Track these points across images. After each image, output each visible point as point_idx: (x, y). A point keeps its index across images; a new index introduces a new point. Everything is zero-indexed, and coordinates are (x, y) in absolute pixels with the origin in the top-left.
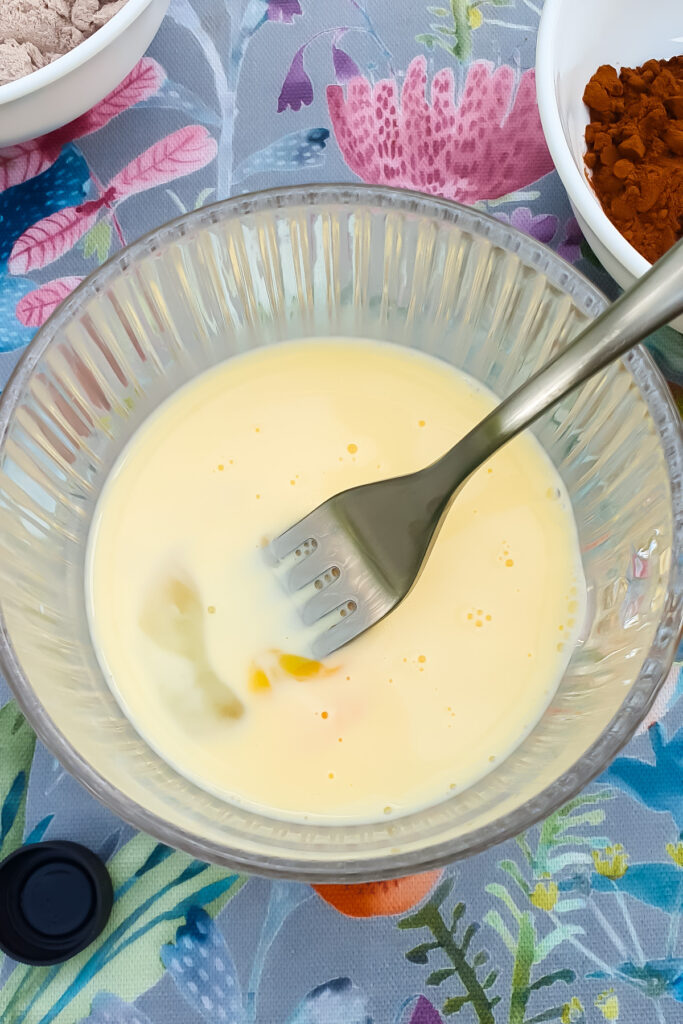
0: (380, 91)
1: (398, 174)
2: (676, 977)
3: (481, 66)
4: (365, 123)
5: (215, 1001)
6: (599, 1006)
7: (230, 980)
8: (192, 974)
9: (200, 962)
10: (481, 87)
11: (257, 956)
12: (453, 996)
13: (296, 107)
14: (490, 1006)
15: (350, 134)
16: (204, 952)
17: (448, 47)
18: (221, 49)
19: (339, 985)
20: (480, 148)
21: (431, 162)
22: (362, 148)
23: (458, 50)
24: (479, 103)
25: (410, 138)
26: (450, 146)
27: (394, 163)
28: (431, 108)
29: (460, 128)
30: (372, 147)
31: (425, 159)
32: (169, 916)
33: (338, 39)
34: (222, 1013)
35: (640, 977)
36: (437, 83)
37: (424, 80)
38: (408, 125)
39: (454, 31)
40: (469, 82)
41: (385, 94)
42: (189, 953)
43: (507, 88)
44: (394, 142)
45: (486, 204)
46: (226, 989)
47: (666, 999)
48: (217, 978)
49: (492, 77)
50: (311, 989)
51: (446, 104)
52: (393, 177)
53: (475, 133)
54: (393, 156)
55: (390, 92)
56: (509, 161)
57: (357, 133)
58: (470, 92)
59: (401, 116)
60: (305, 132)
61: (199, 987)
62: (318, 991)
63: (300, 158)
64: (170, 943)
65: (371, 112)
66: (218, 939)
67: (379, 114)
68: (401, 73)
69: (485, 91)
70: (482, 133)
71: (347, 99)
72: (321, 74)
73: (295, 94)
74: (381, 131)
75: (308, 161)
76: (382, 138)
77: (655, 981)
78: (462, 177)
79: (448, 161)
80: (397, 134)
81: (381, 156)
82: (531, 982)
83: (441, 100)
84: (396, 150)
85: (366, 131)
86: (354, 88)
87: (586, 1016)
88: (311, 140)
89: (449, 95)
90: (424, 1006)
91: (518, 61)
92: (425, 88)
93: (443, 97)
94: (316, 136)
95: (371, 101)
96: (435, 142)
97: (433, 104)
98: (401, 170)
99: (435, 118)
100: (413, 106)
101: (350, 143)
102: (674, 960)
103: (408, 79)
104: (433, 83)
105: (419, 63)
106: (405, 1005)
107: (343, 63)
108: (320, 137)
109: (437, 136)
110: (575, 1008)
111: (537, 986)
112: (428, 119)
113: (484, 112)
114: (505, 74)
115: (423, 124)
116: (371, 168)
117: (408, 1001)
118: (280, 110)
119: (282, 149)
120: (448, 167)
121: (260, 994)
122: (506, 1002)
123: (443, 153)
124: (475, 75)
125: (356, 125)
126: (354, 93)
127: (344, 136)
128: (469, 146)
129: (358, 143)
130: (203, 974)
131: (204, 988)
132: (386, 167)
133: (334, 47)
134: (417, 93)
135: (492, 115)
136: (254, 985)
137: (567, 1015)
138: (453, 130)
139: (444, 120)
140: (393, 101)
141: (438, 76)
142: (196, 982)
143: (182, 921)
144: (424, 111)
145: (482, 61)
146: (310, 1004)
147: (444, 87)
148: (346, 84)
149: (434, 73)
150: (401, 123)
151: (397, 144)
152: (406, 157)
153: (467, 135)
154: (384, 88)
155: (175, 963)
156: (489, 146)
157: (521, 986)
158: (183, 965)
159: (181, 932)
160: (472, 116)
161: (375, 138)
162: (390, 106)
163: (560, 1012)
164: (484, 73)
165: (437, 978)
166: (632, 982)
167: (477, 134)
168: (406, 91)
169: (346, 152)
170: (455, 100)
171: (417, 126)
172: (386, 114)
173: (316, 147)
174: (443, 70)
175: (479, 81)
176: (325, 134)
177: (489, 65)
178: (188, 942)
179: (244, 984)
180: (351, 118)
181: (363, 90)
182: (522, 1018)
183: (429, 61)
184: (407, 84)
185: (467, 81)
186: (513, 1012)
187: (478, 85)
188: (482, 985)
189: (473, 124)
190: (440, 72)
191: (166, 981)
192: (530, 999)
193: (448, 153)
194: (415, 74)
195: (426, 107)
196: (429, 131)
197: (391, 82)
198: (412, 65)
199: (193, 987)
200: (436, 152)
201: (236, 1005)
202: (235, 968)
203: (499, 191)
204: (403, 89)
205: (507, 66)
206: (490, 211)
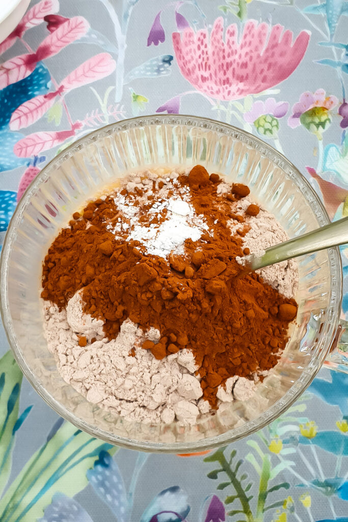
0: (199, 35)
1: (208, 80)
2: (339, 487)
3: (251, 23)
4: (192, 54)
5: (113, 497)
6: (301, 500)
7: (120, 487)
8: (102, 484)
9: (106, 478)
10: (251, 34)
11: (134, 475)
12: (230, 495)
13: (156, 44)
14: (247, 500)
15: (184, 58)
16: (107, 473)
17: (235, 13)
18: (118, 13)
19: (174, 489)
20: (250, 66)
21: (225, 73)
22: (190, 66)
23: (239, 14)
24: (250, 43)
25: (215, 61)
26: (235, 65)
27: (206, 74)
28: (226, 45)
29: (240, 56)
30: (195, 65)
31: (222, 72)
32: (91, 455)
33: (178, 8)
34: (117, 503)
35: (322, 487)
36: (229, 32)
37: (222, 30)
38: (214, 53)
39: (238, 4)
40: (245, 31)
41: (202, 37)
42: (100, 473)
43: (265, 34)
44: (206, 63)
45: (252, 96)
46: (119, 492)
47: (334, 497)
48: (114, 486)
49: (257, 29)
50: (161, 491)
51: (233, 43)
52: (205, 81)
53: (248, 58)
54: (206, 70)
55: (205, 36)
56: (265, 73)
57: (187, 58)
58: (245, 36)
59: (210, 49)
60: (161, 57)
61: (105, 489)
62: (164, 492)
63: (158, 71)
64: (91, 469)
65: (195, 47)
66: (115, 466)
67: (199, 48)
68: (210, 26)
69: (253, 36)
70: (251, 58)
71: (183, 39)
72: (169, 27)
73: (156, 37)
74: (200, 57)
75: (163, 73)
76: (200, 61)
77: (329, 489)
78: (241, 82)
79: (234, 73)
80: (208, 58)
81: (199, 70)
82: (268, 488)
83: (230, 40)
84: (207, 67)
85: (192, 58)
86: (186, 34)
87: (295, 505)
88: (164, 61)
89: (235, 38)
90: (216, 500)
91: (270, 20)
92: (223, 34)
93: (232, 39)
94: (167, 59)
95: (195, 41)
96: (227, 63)
97: (226, 42)
98: (209, 78)
99: (227, 50)
100: (216, 44)
101: (184, 63)
102: (339, 478)
103: (214, 29)
104: (227, 31)
105: (220, 21)
106: (206, 499)
107: (180, 20)
108: (168, 60)
109: (228, 60)
110: (290, 501)
111: (271, 490)
112: (224, 51)
113: (252, 47)
114: (263, 27)
115: (221, 54)
116: (194, 76)
117: (208, 497)
118: (148, 45)
119: (149, 66)
120: (233, 76)
121: (135, 493)
122: (256, 498)
123: (231, 69)
124: (248, 28)
125: (187, 54)
126: (186, 36)
127: (181, 59)
128: (245, 65)
129: (188, 63)
130: (107, 483)
131: (108, 491)
132: (202, 76)
133: (176, 12)
134: (218, 37)
135: (257, 49)
136: (132, 489)
137: (286, 504)
138: (236, 57)
139: (232, 52)
140: (206, 41)
141: (229, 28)
143: (97, 458)
144: (222, 47)
145: (252, 20)
146: (159, 499)
147: (232, 34)
148: (181, 31)
149: (227, 26)
150: (210, 53)
151: (208, 64)
152: (212, 71)
153: (244, 59)
154: (202, 34)
155: (94, 478)
156: (255, 65)
157: (263, 490)
158: (97, 479)
159: (96, 463)
160: (246, 49)
161: (197, 61)
162: (204, 44)
163: (282, 503)
164: (253, 27)
165: (222, 487)
166: (318, 489)
167: (249, 59)
168: (213, 35)
169: (182, 68)
170: (238, 40)
171: (218, 54)
172: (202, 48)
173: (167, 65)
174: (232, 25)
175: (250, 31)
176: (171, 58)
177: (255, 22)
178: (100, 468)
179: (127, 489)
180: (185, 50)
181: (191, 35)
182: (263, 506)
183: (225, 20)
184: (213, 32)
185: (244, 31)
186: (259, 503)
187: (250, 33)
188: (244, 490)
189: (247, 54)
190: (230, 26)
191: (89, 488)
192: (268, 497)
193: (234, 69)
194: (218, 27)
195: (223, 44)
196: (224, 57)
197: (205, 31)
198: (216, 22)
199: (102, 490)
200: (228, 68)
201: (123, 499)
202: (123, 480)
203: (259, 89)
204: (211, 35)
205: (264, 23)
206: (255, 99)
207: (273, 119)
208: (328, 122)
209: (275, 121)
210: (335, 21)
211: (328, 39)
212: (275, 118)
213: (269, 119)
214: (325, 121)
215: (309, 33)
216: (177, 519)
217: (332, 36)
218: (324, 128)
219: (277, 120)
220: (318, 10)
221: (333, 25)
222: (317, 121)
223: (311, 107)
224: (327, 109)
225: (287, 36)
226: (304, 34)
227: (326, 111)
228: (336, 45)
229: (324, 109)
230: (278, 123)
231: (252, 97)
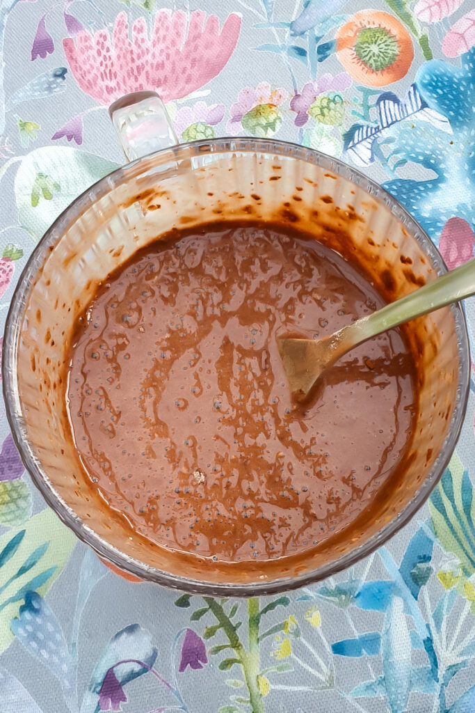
0: (98, 38)
1: (115, 90)
2: (357, 593)
3: (164, 13)
4: (90, 61)
5: (51, 652)
6: (308, 619)
7: (58, 637)
8: (33, 637)
9: (38, 628)
10: (165, 27)
11: (75, 618)
12: (209, 626)
13: (43, 56)
14: (235, 629)
15: (81, 69)
16: (39, 620)
17: (140, 4)
19: (132, 629)
20: (168, 66)
21: (136, 79)
22: (89, 77)
23: (147, 4)
24: (164, 38)
25: (121, 66)
26: (148, 68)
27: (112, 84)
28: (133, 45)
29: (154, 55)
30: (96, 75)
31: (132, 78)
32: (13, 600)
33: (67, 8)
34: (55, 659)
35: (333, 596)
36: (135, 27)
37: (126, 27)
38: (119, 57)
40: (156, 24)
41: (101, 40)
42: (29, 623)
43: (182, 25)
44: (110, 70)
45: (176, 102)
46: (57, 644)
47: (352, 608)
48: (50, 637)
49: (171, 19)
50: (114, 635)
51: (143, 40)
52: (112, 92)
53: (164, 57)
54: (111, 79)
55: (105, 38)
56: (188, 72)
57: (86, 67)
58: (157, 31)
59: (113, 53)
60: (51, 72)
61: (38, 644)
62: (118, 635)
63: (49, 89)
64: (16, 618)
65: (94, 52)
66: (48, 610)
67: (99, 53)
68: (111, 25)
69: (167, 29)
70: (168, 56)
71: (77, 46)
72: (58, 32)
73: (42, 47)
74: (101, 64)
75: (55, 90)
76: (102, 69)
77: (343, 597)
78: (158, 87)
79: (147, 78)
80: (112, 64)
81: (103, 80)
82: (260, 610)
83: (139, 39)
84: (112, 75)
85: (92, 66)
86: (81, 38)
87: (299, 627)
88: (56, 76)
89: (144, 35)
90: (191, 635)
91: (188, 7)
92: (128, 32)
93: (140, 36)
94: (58, 73)
95: (93, 46)
96: (138, 67)
97: (134, 41)
98: (117, 88)
99: (136, 51)
100: (121, 44)
101: (81, 75)
102: (354, 581)
103: (116, 27)
104: (133, 28)
105: (122, 16)
106: (177, 637)
107: (71, 23)
108: (62, 74)
109: (138, 63)
110: (292, 622)
111: (265, 611)
112: (132, 52)
113: (168, 42)
114: (179, 16)
115: (129, 56)
116: (97, 89)
117: (179, 634)
118: (33, 59)
119: (37, 85)
120: (148, 82)
121: (79, 643)
122: (245, 625)
123: (143, 73)
124: (160, 20)
125: (85, 63)
126: (81, 42)
127: (77, 70)
128: (161, 66)
129: (87, 75)
130: (40, 635)
131: (42, 644)
132: (107, 87)
133: (65, 14)
134: (123, 36)
135: (173, 43)
136: (75, 638)
137: (287, 628)
138: (149, 57)
139: (142, 51)
140: (107, 44)
141: (136, 23)
142: (36, 641)
143: (23, 602)
144: (129, 47)
145: (164, 10)
146: (114, 645)
147: (140, 30)
148: (75, 37)
149: (132, 22)
150: (114, 58)
151: (113, 71)
152: (119, 78)
153: (159, 59)
154: (101, 36)
155: (21, 631)
156: (174, 63)
157: (254, 613)
158: (26, 631)
159: (22, 609)
160: (161, 46)
161: (98, 69)
162: (105, 47)
163: (283, 626)
164: (166, 17)
165: (197, 616)
166: (328, 600)
167: (165, 57)
168: (115, 36)
169: (80, 81)
170: (149, 37)
171: (125, 57)
172: (104, 52)
173: (59, 80)
174: (138, 19)
175: (163, 23)
176: (65, 71)
177: (168, 11)
178: (27, 615)
179: (68, 639)
180: (81, 58)
181: (87, 39)
182: (257, 634)
183: (128, 14)
184: (115, 31)
186: (250, 631)
187: (162, 26)
188: (228, 616)
189: (162, 51)
190: (137, 21)
191: (16, 642)
192: (261, 621)
193: (147, 72)
194: (120, 24)
195: (130, 44)
196: (133, 60)
197: (105, 31)
198: (118, 18)
199: (34, 644)
200: (139, 73)
201: (64, 652)
202: (61, 628)
203: (183, 93)
204: (113, 35)
205: (180, 11)
206: (179, 106)
207: (206, 128)
208: (278, 121)
209: (209, 130)
211: (266, 20)
212: (209, 125)
213: (201, 128)
214: (275, 120)
215: (240, 15)
216: (140, 670)
217: (269, 14)
218: (274, 130)
219: (211, 128)
221: (270, 1)
222: (264, 122)
223: (254, 106)
224: (275, 106)
225: (212, 23)
226: (233, 17)
227: (274, 108)
228: (276, 25)
229: (271, 106)
230: (213, 131)
231: (175, 104)
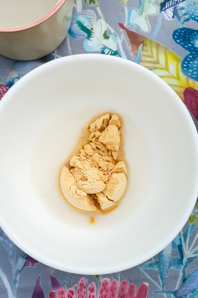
0: (68, 293)
3: (105, 281)
18: (10, 280)
33: (52, 272)
36: (89, 289)
37: (85, 288)
41: (71, 294)
43: (115, 289)
49: (110, 285)
55: (73, 293)
58: (102, 291)
68: (76, 285)
71: (57, 297)
83: (91, 295)
86: (59, 292)
89: (94, 293)
91: (119, 277)
92: (86, 291)
103: (79, 288)
105: (83, 280)
107: (54, 282)
114: (114, 283)
124: (103, 284)
126: (59, 295)
133: (51, 276)
134: (82, 293)
141: (90, 286)
145: (106, 278)
147: (92, 290)
148: (56, 291)
149: (88, 285)
154: (70, 291)
164: (107, 283)
168: (78, 293)
170: (97, 295)
174: (92, 283)
175: (105, 287)
177: (108, 280)
181: (62, 293)
183: (86, 280)
184: (78, 290)
185: (100, 287)
187: (105, 289)
190: (90, 284)
194: (82, 285)
197: (73, 289)
198: (80, 282)
204: (77, 292)
205: (115, 280)
210: (166, 274)
211: (161, 289)
215: (147, 284)
217: (163, 286)
220: (153, 266)
221: (164, 277)
225: (132, 288)
226: (144, 286)
228: (166, 292)
